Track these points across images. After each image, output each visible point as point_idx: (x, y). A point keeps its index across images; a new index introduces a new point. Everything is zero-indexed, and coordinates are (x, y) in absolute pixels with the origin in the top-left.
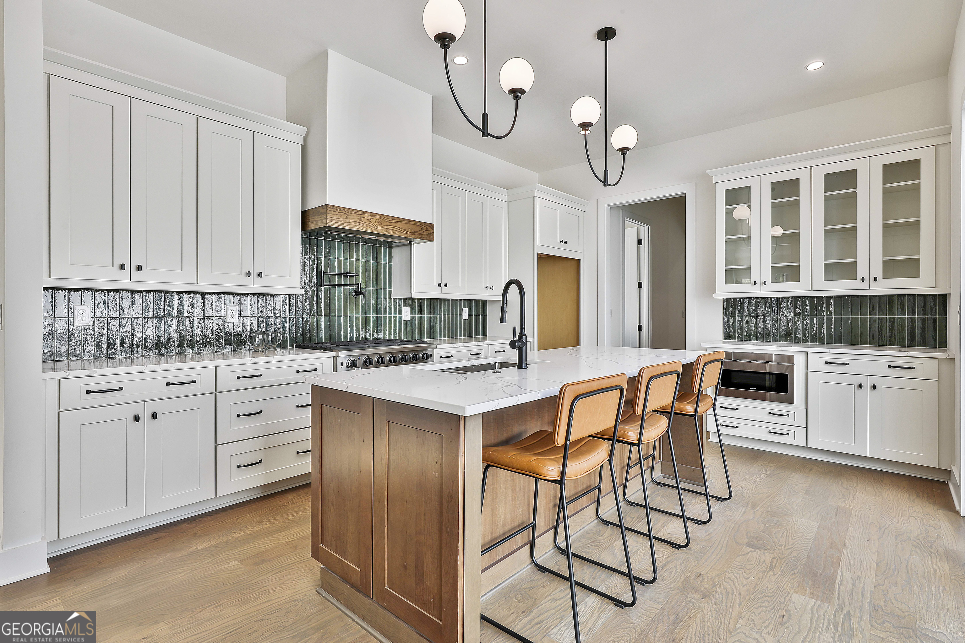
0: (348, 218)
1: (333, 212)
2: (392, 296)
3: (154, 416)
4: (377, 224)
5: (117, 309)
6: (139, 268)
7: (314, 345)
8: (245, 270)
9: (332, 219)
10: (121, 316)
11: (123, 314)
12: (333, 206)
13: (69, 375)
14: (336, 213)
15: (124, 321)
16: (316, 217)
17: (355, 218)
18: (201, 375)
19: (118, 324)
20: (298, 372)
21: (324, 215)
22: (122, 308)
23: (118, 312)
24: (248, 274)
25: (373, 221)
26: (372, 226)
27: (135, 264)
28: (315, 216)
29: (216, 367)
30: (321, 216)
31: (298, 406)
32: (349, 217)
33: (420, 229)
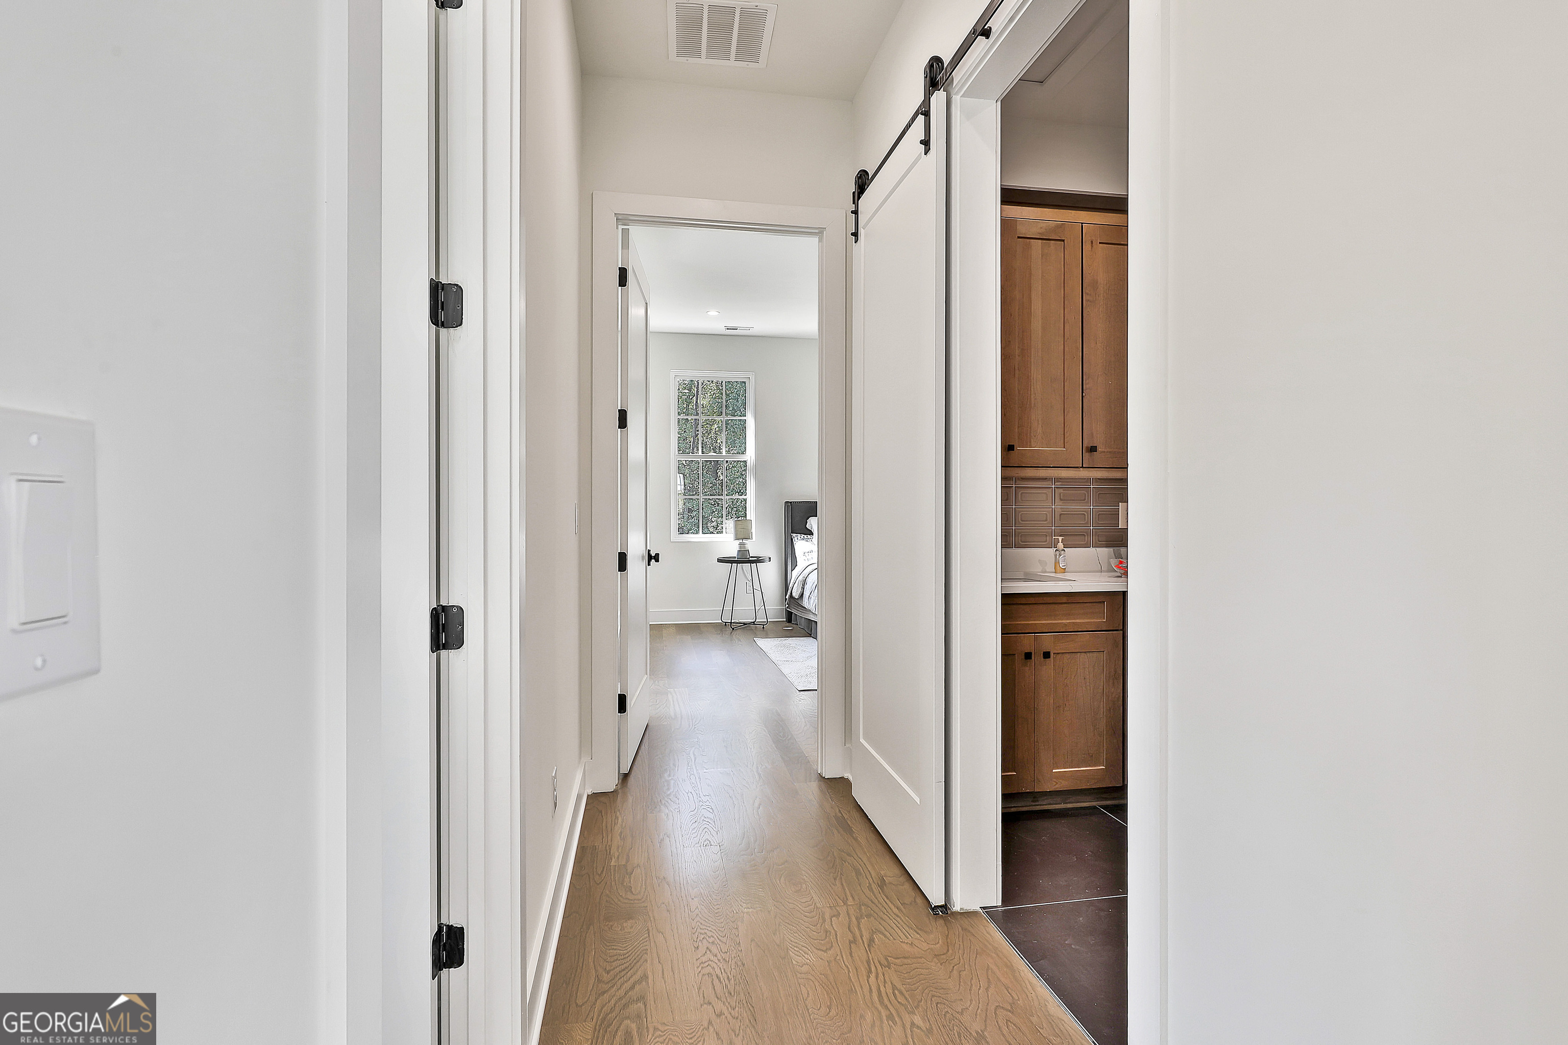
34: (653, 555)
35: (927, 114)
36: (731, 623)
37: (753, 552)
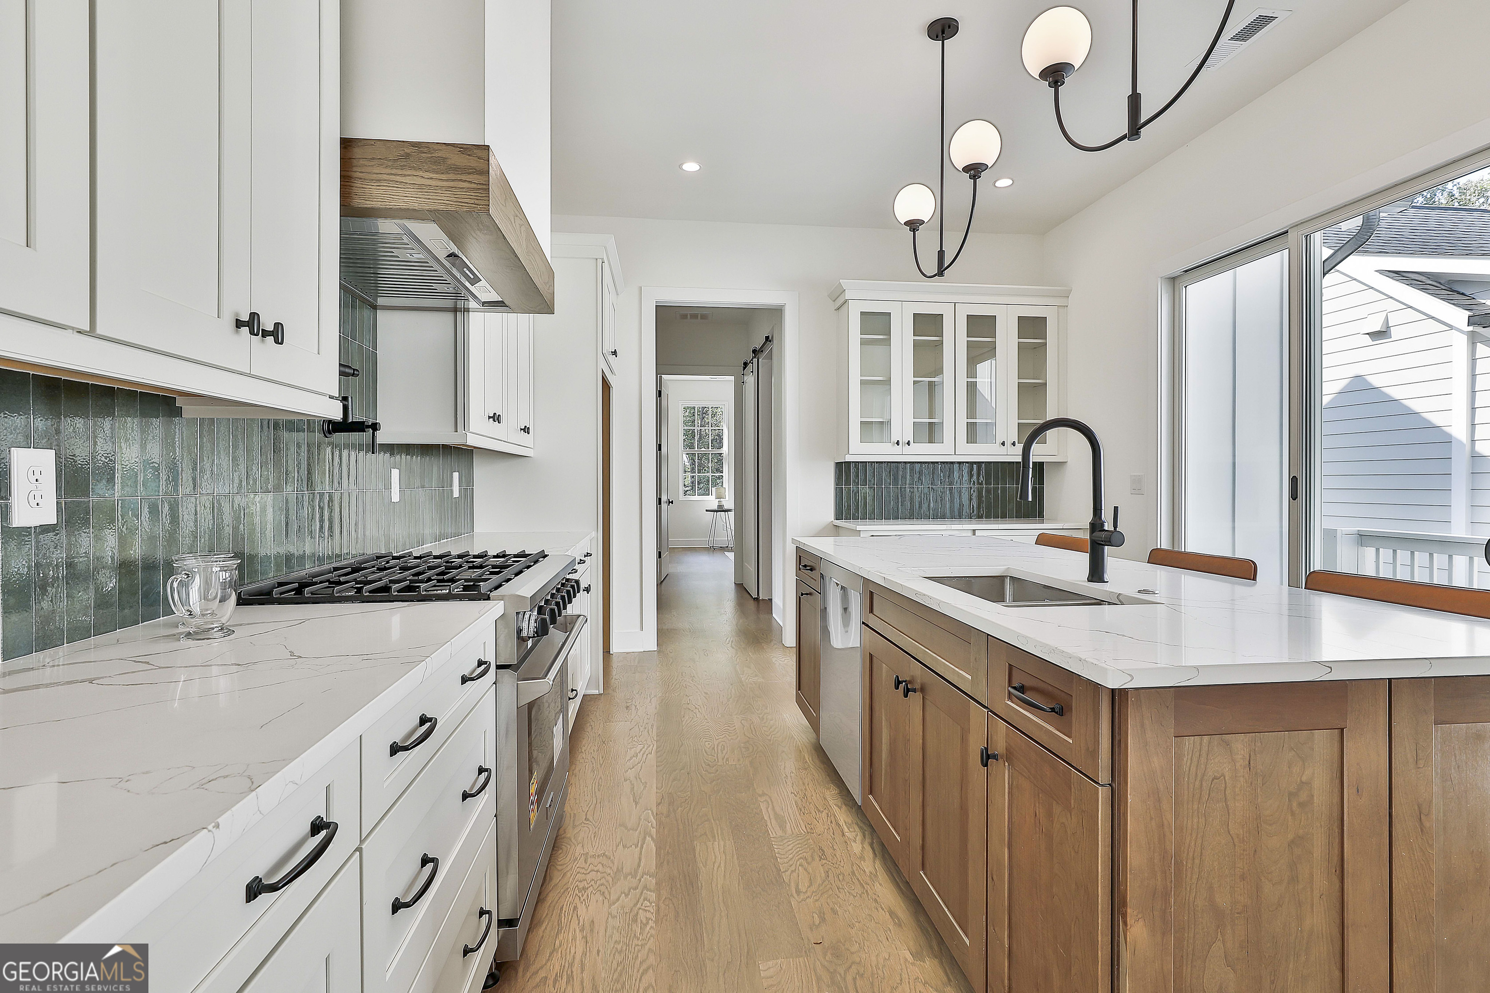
0: (506, 206)
1: (495, 177)
4: (525, 241)
8: (231, 308)
9: (494, 195)
14: (497, 181)
17: (511, 211)
21: (475, 178)
28: (413, 169)
30: (451, 177)
32: (507, 203)
34: (671, 501)
35: (752, 363)
36: (713, 547)
37: (726, 507)
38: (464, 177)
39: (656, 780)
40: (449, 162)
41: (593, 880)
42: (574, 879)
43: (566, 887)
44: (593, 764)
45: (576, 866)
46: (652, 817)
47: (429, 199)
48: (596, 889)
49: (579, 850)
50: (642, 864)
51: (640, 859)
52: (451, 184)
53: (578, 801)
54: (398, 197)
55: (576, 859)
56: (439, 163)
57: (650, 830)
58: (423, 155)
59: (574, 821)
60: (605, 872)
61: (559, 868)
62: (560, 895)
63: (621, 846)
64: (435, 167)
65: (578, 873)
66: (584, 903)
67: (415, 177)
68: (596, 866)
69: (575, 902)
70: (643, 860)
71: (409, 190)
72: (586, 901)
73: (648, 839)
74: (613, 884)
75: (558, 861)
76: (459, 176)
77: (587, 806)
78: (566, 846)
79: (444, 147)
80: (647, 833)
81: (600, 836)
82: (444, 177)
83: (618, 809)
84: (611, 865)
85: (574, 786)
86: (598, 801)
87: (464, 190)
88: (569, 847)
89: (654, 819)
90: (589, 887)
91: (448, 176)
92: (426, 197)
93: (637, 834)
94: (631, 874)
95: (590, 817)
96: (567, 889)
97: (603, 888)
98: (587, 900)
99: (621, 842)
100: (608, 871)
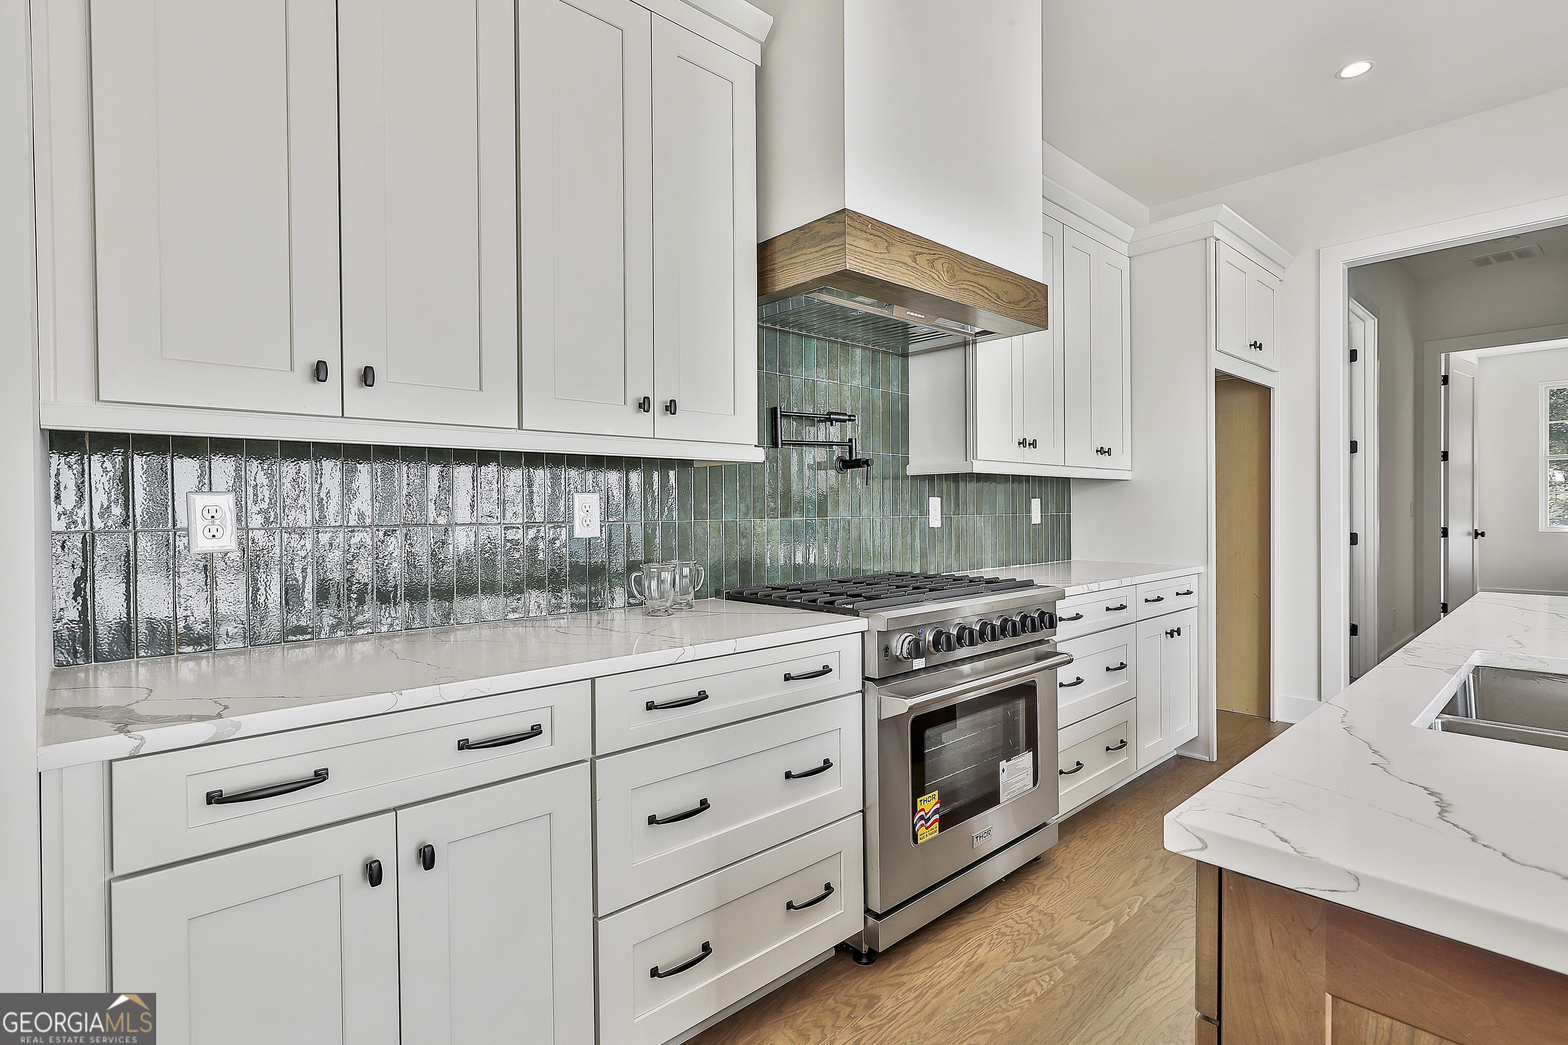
0: (889, 252)
1: (859, 233)
2: (911, 470)
3: (427, 858)
4: (946, 274)
5: (307, 505)
6: (367, 377)
7: (775, 594)
8: (637, 392)
9: (857, 250)
10: (319, 525)
11: (323, 517)
12: (860, 215)
13: (141, 745)
14: (864, 235)
15: (324, 538)
16: (805, 251)
17: (903, 253)
18: (555, 710)
19: (309, 547)
20: (788, 678)
21: (837, 241)
22: (321, 501)
23: (309, 512)
24: (644, 405)
25: (938, 264)
26: (936, 277)
27: (354, 365)
28: (801, 249)
29: (593, 680)
30: (823, 246)
31: (788, 775)
32: (892, 249)
33: (1021, 296)
38: (830, 244)
39: (1183, 872)
40: (821, 234)
41: (1019, 931)
42: (1002, 922)
43: (990, 924)
44: (1128, 829)
45: (1016, 911)
46: (1138, 905)
47: (810, 271)
48: (1013, 940)
49: (1033, 900)
50: (1080, 942)
51: (1082, 937)
52: (822, 253)
53: (1076, 857)
54: (792, 277)
55: (1023, 906)
56: (815, 238)
57: (1124, 915)
58: (807, 235)
59: (1054, 873)
60: (1037, 930)
61: (1000, 905)
62: (978, 928)
63: (1075, 916)
64: (813, 242)
65: (1012, 918)
66: (991, 945)
67: (802, 256)
68: (1033, 921)
69: (984, 940)
70: (1084, 940)
71: (799, 268)
72: (995, 945)
73: (1112, 923)
74: (1032, 944)
75: (1005, 901)
76: (827, 244)
77: (1081, 865)
78: (1024, 890)
79: (818, 222)
80: (1116, 918)
81: (1065, 898)
82: (818, 249)
83: (1110, 881)
84: (1049, 927)
85: (1087, 841)
86: (1097, 866)
87: (831, 255)
88: (1027, 892)
89: (1139, 907)
90: (1009, 935)
91: (820, 246)
92: (808, 270)
93: (1104, 913)
94: (1059, 945)
95: (1073, 878)
96: (990, 926)
97: (1020, 943)
98: (997, 944)
99: (1080, 912)
100: (1041, 931)
